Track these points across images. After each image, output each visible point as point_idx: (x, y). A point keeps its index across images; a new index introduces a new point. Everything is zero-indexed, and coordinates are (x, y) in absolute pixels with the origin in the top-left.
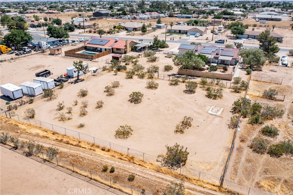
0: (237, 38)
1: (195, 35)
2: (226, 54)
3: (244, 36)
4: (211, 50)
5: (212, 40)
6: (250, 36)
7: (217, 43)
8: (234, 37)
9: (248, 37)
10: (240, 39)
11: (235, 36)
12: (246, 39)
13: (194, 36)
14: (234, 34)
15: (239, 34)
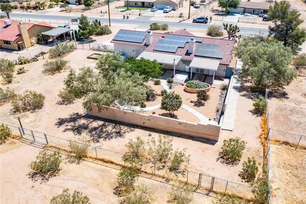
0: (228, 13)
1: (165, 9)
2: (207, 52)
3: (238, 10)
4: (176, 43)
5: (189, 18)
6: (246, 10)
7: (197, 22)
8: (223, 12)
9: (244, 12)
10: (232, 15)
11: (224, 9)
12: (242, 14)
13: (162, 11)
14: (223, 7)
15: (230, 6)
